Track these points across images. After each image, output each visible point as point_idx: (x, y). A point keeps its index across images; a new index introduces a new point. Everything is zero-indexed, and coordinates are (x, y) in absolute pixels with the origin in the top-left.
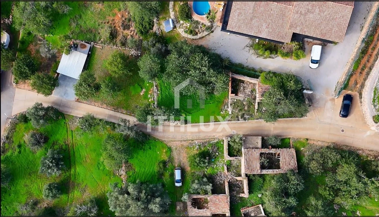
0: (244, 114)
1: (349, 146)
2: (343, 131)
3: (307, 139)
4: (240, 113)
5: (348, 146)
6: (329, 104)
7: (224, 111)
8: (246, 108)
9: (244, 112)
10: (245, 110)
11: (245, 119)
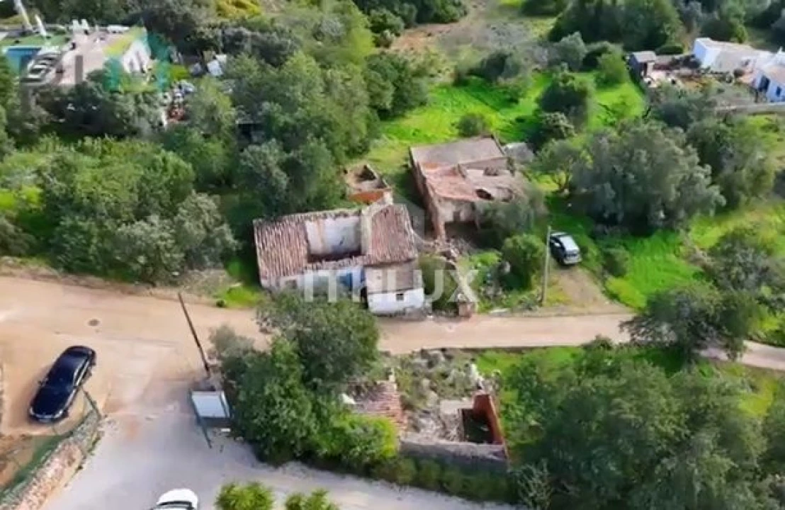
0: (430, 365)
1: (81, 285)
2: (94, 323)
3: (220, 305)
4: (441, 368)
5: (87, 286)
6: (130, 393)
7: (493, 375)
8: (426, 382)
9: (431, 371)
10: (429, 376)
11: (423, 353)
